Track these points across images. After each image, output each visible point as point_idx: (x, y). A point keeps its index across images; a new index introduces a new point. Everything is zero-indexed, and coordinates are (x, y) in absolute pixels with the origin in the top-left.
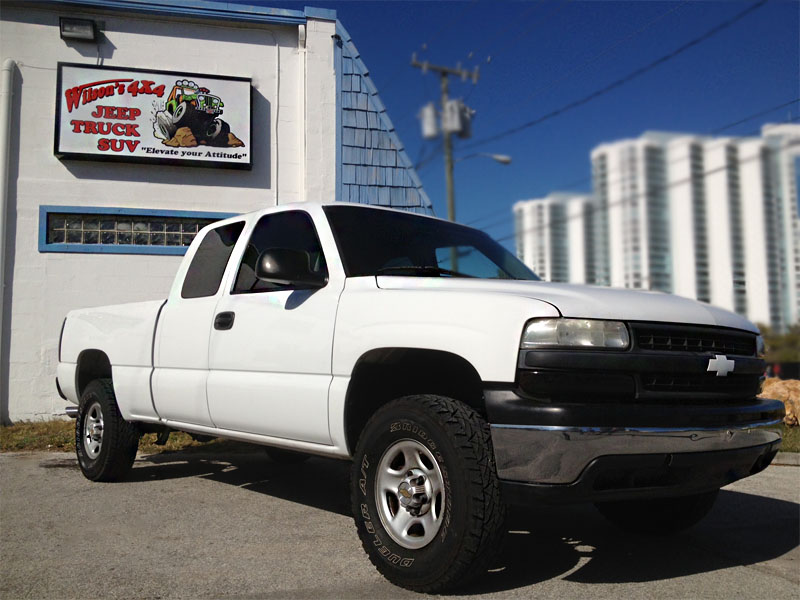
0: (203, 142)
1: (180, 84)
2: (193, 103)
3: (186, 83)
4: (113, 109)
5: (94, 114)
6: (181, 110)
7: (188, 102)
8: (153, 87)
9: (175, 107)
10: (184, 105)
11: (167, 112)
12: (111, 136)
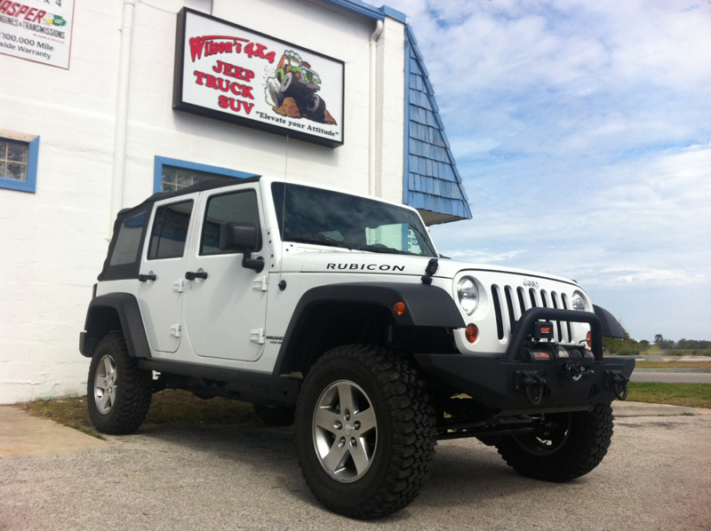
0: (305, 115)
1: (287, 53)
2: (297, 75)
3: (292, 54)
4: (232, 66)
5: (214, 68)
6: (287, 80)
7: (293, 73)
8: (265, 52)
9: (283, 77)
10: (290, 75)
11: (276, 80)
12: (229, 94)
